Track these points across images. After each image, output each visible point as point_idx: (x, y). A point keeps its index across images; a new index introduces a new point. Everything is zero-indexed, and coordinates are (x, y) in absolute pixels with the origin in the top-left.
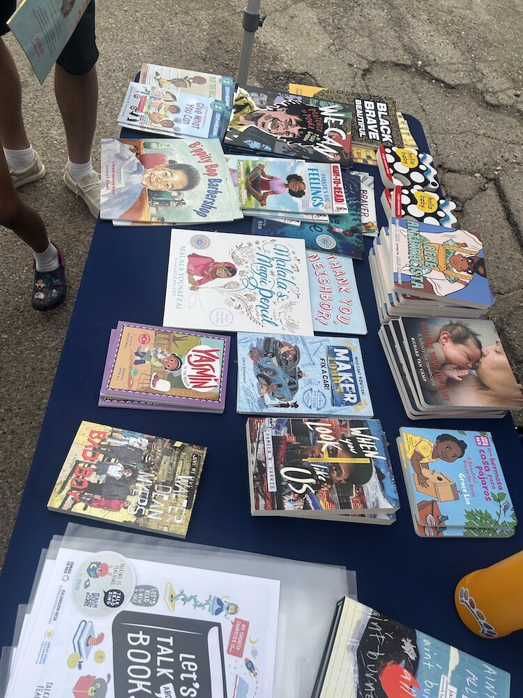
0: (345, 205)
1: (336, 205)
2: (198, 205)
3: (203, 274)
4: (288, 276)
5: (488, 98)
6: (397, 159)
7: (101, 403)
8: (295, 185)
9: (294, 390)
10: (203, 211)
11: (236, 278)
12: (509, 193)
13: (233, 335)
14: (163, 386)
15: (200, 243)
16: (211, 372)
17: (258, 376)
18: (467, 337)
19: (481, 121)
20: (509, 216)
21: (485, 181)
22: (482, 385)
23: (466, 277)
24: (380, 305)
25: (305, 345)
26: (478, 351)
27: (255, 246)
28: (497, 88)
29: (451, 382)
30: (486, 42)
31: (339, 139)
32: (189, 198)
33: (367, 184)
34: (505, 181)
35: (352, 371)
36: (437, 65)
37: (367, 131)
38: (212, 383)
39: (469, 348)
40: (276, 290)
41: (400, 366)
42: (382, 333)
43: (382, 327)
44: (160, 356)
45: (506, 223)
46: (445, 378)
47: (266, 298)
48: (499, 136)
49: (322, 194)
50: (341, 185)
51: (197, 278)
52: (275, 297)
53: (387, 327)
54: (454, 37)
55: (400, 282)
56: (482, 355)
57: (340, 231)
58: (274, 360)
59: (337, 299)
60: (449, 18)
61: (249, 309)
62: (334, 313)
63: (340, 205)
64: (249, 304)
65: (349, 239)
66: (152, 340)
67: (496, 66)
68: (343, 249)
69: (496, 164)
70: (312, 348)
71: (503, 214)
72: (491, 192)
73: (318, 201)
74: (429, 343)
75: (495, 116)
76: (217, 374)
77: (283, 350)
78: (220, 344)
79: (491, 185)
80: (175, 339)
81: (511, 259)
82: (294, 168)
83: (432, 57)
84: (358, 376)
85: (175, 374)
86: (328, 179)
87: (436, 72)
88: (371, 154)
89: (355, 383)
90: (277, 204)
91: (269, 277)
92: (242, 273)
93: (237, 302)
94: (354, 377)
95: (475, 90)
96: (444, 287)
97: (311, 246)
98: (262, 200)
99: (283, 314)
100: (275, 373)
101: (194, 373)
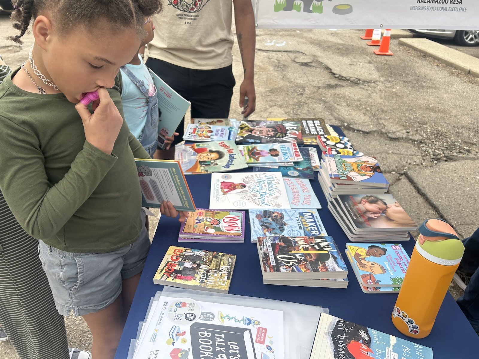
0: (301, 157)
1: (296, 158)
2: (225, 164)
3: (228, 188)
4: (274, 186)
5: (390, 135)
6: (328, 140)
7: (179, 241)
8: (274, 152)
9: (282, 230)
10: (228, 165)
11: (246, 189)
12: (415, 179)
13: (247, 211)
14: (211, 231)
15: (226, 177)
16: (236, 225)
17: (261, 225)
18: (377, 201)
19: (389, 147)
20: (419, 191)
21: (399, 175)
22: (389, 219)
23: (371, 174)
24: (327, 196)
25: (286, 212)
26: (385, 206)
27: (255, 176)
28: (394, 130)
29: (370, 219)
30: (382, 111)
31: (295, 134)
32: (220, 162)
33: (313, 152)
34: (411, 173)
35: (315, 221)
36: (356, 124)
37: (310, 131)
38: (237, 229)
39: (380, 205)
40: (268, 192)
41: (341, 217)
42: (330, 206)
43: (329, 203)
44: (209, 220)
45: (418, 195)
46: (367, 217)
47: (263, 195)
48: (402, 152)
49: (288, 154)
50: (298, 150)
51: (225, 190)
52: (268, 195)
53: (331, 202)
54: (363, 111)
55: (333, 177)
56: (387, 207)
57: (301, 169)
58: (270, 219)
59: (302, 195)
60: (359, 103)
61: (254, 200)
62: (301, 201)
63: (299, 158)
64: (254, 198)
65: (306, 172)
66: (204, 214)
67: (391, 120)
68: (303, 175)
69: (404, 166)
70: (291, 214)
71: (414, 191)
72: (404, 180)
73: (286, 157)
74: (356, 204)
75: (396, 143)
76: (240, 225)
77: (274, 215)
78: (240, 214)
79: (403, 176)
80: (216, 213)
81: (426, 213)
82: (272, 146)
83: (352, 121)
84: (318, 224)
85: (217, 226)
86: (290, 148)
87: (356, 127)
88: (314, 140)
89: (317, 227)
90: (265, 160)
91: (264, 187)
92: (249, 187)
93: (247, 198)
94: (316, 224)
95: (382, 133)
96: (358, 178)
97: (285, 175)
98: (257, 159)
99: (272, 202)
100: (270, 224)
101: (227, 225)
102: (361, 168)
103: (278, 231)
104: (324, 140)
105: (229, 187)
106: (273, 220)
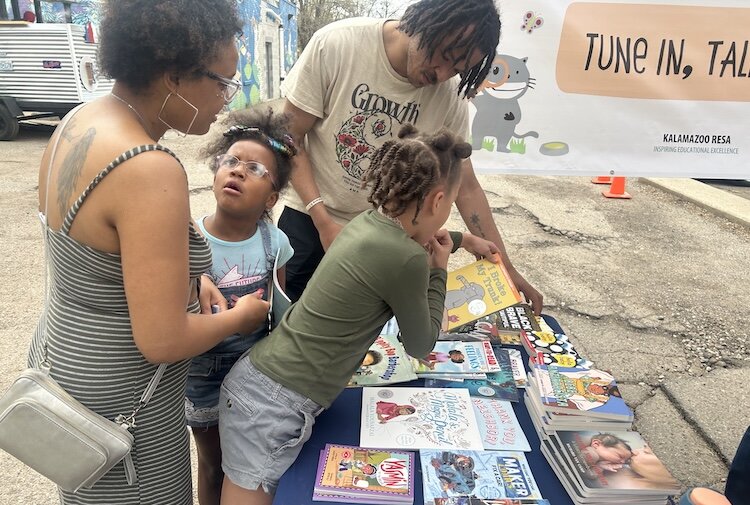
0: (497, 365)
1: (490, 366)
2: (382, 372)
3: (388, 413)
4: (458, 412)
5: (633, 323)
6: (537, 338)
7: (314, 499)
9: (472, 487)
10: (387, 375)
11: (416, 414)
12: (678, 396)
13: (416, 454)
14: (363, 484)
15: (385, 394)
16: (400, 476)
17: (440, 478)
18: (616, 443)
19: (632, 341)
20: (685, 416)
21: (650, 388)
22: (636, 475)
23: (605, 398)
24: (539, 430)
25: (477, 456)
26: (628, 452)
27: (428, 395)
28: (640, 315)
29: (607, 473)
30: (619, 284)
31: (487, 328)
32: (376, 369)
33: (515, 357)
34: (670, 385)
35: (521, 473)
36: (579, 304)
37: (510, 324)
38: (402, 482)
39: (621, 449)
40: (448, 421)
41: (562, 467)
42: (543, 448)
43: (543, 443)
44: (359, 466)
45: (684, 423)
46: (601, 470)
47: (441, 426)
48: (654, 351)
49: (478, 360)
50: (493, 354)
51: (384, 416)
52: (448, 426)
53: (546, 441)
54: (589, 283)
55: (547, 402)
56: (633, 454)
57: (498, 384)
58: (452, 466)
59: (501, 428)
60: (582, 271)
61: (428, 434)
62: (500, 437)
63: (494, 366)
64: (428, 431)
65: (505, 389)
66: (353, 455)
67: (634, 300)
68: (501, 394)
69: (658, 374)
70: (484, 459)
71: (678, 415)
72: (659, 396)
73: (476, 365)
74: (583, 447)
75: (644, 336)
76: (406, 477)
77: (459, 460)
78: (406, 457)
79: (658, 390)
80: (370, 454)
81: (699, 454)
82: (454, 346)
83: (573, 299)
84: (526, 477)
85: (372, 477)
86: (481, 351)
87: (579, 309)
88: (516, 338)
89: (525, 482)
90: (443, 368)
91: (442, 413)
92: (420, 411)
93: (417, 430)
94: (523, 478)
95: (620, 319)
96: (585, 405)
97: (474, 394)
98: (431, 366)
99: (456, 438)
100: (454, 475)
101: (387, 476)
102: (590, 389)
103: (466, 488)
104: (533, 339)
105: (389, 411)
106: (457, 469)
